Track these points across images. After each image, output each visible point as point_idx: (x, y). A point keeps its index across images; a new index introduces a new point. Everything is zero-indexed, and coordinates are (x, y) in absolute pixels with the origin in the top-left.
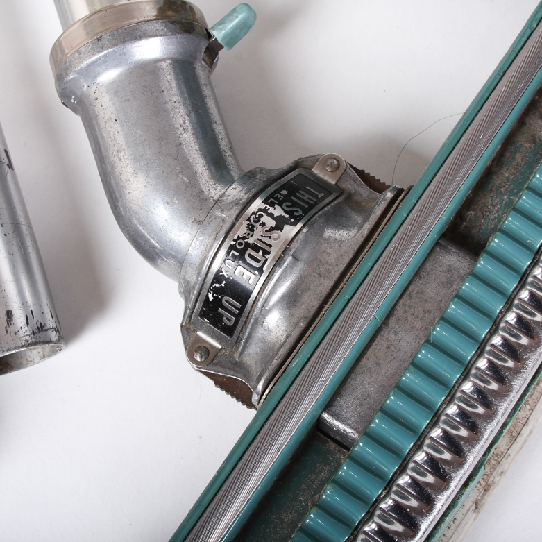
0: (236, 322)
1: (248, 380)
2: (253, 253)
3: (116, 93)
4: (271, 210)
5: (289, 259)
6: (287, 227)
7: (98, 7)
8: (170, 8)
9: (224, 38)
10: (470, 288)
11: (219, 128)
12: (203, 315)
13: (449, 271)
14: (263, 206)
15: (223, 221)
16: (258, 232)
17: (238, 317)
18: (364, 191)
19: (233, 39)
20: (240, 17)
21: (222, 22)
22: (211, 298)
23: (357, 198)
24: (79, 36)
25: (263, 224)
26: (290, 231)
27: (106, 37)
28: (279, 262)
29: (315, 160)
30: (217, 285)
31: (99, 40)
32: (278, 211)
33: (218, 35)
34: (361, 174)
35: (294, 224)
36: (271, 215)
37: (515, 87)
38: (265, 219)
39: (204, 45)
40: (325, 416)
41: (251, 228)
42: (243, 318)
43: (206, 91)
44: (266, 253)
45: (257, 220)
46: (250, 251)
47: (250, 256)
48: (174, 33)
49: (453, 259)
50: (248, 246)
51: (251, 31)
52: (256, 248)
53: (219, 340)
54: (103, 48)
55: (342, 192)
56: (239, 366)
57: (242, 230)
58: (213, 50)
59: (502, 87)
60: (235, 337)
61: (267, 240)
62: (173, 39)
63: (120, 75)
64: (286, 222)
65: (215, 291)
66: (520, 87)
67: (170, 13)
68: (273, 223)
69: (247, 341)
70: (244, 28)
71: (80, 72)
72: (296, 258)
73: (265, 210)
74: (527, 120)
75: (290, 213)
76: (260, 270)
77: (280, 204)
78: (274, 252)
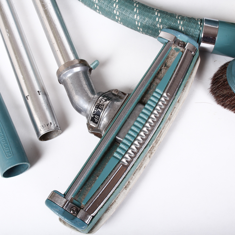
0: (98, 121)
1: (101, 133)
2: (101, 106)
3: (71, 78)
4: (104, 98)
5: (108, 107)
6: (107, 101)
7: (66, 62)
8: (82, 61)
9: (93, 67)
10: (144, 111)
11: (92, 85)
12: (91, 120)
13: (140, 108)
14: (102, 97)
15: (95, 101)
16: (102, 102)
17: (98, 120)
18: (123, 95)
19: (95, 67)
20: (96, 63)
21: (92, 64)
22: (93, 116)
23: (121, 97)
24: (63, 68)
25: (103, 101)
26: (108, 102)
27: (69, 67)
28: (106, 107)
29: (113, 90)
30: (94, 113)
31: (68, 68)
32: (105, 98)
33: (92, 66)
34: (122, 92)
35: (109, 100)
36: (104, 99)
37: (151, 73)
38: (103, 100)
39: (89, 69)
40: (117, 137)
41: (100, 101)
42: (99, 120)
43: (89, 77)
44: (103, 106)
45: (101, 100)
46: (100, 106)
47: (100, 107)
48: (83, 66)
49: (141, 106)
50: (100, 105)
51: (98, 66)
52: (101, 105)
53: (95, 125)
54: (69, 69)
55: (118, 96)
56: (99, 130)
57: (98, 102)
58: (91, 70)
59: (148, 73)
60: (98, 124)
61: (103, 103)
62: (83, 67)
63: (72, 75)
64: (107, 100)
65: (94, 115)
66: (152, 72)
67: (82, 62)
68: (105, 100)
69: (100, 125)
70: (97, 65)
71: (63, 75)
72: (109, 107)
73: (103, 98)
74: (155, 80)
75: (108, 99)
76: (102, 109)
77: (106, 97)
78: (105, 105)
